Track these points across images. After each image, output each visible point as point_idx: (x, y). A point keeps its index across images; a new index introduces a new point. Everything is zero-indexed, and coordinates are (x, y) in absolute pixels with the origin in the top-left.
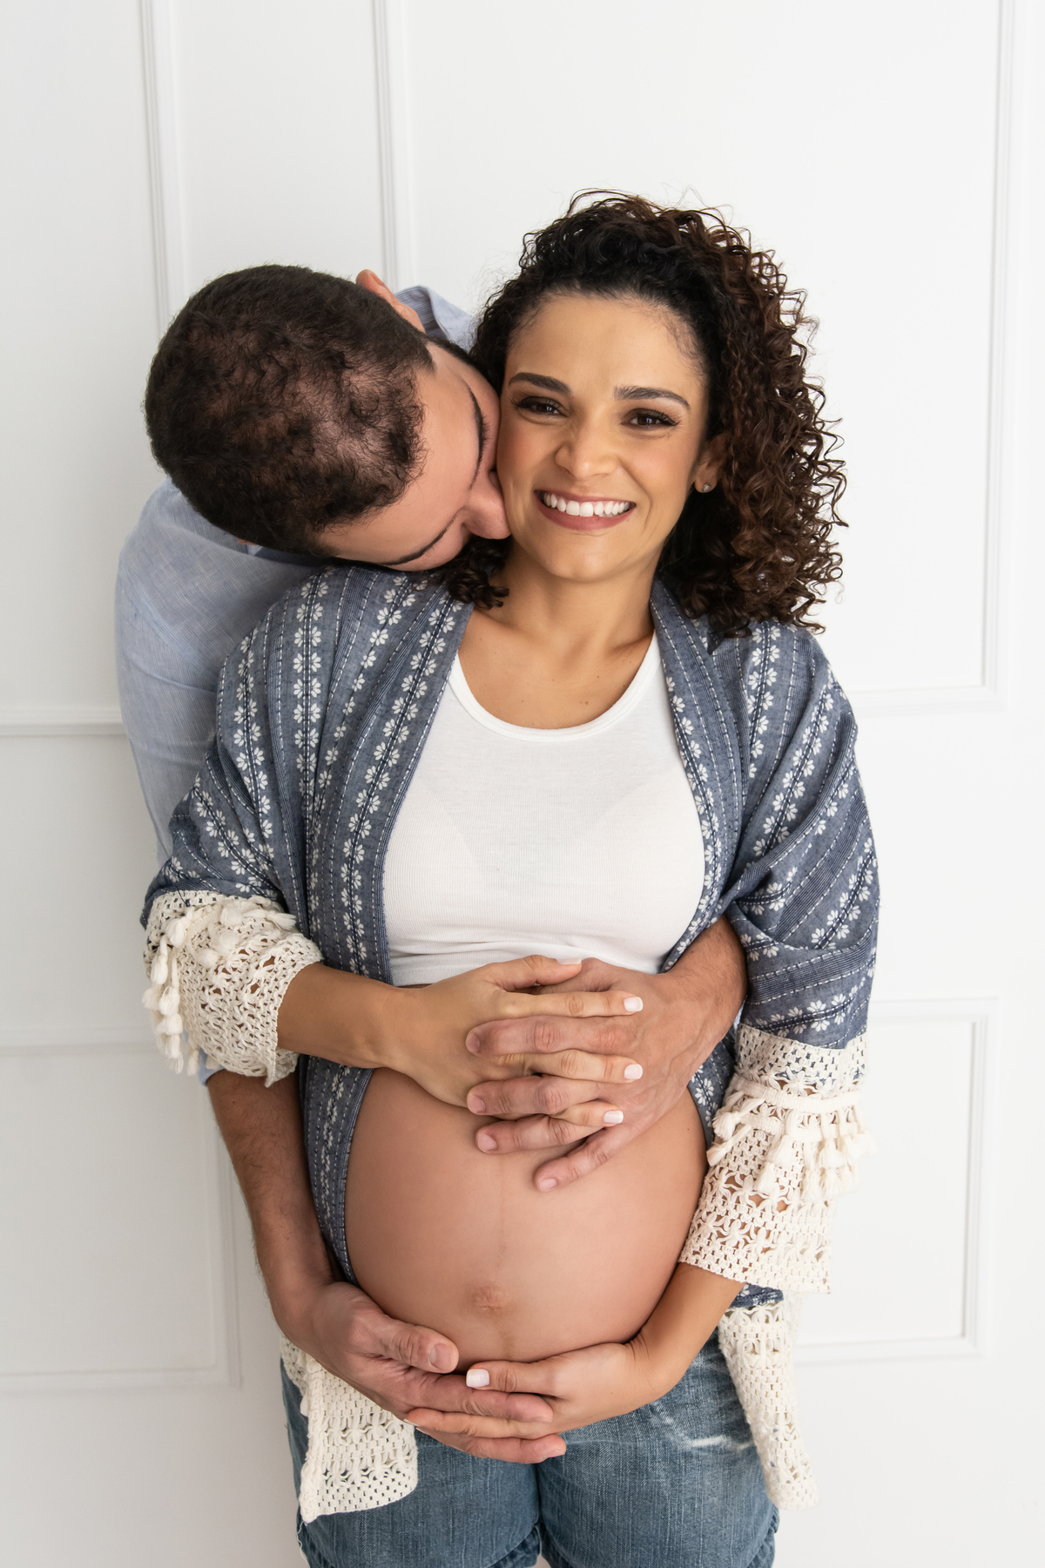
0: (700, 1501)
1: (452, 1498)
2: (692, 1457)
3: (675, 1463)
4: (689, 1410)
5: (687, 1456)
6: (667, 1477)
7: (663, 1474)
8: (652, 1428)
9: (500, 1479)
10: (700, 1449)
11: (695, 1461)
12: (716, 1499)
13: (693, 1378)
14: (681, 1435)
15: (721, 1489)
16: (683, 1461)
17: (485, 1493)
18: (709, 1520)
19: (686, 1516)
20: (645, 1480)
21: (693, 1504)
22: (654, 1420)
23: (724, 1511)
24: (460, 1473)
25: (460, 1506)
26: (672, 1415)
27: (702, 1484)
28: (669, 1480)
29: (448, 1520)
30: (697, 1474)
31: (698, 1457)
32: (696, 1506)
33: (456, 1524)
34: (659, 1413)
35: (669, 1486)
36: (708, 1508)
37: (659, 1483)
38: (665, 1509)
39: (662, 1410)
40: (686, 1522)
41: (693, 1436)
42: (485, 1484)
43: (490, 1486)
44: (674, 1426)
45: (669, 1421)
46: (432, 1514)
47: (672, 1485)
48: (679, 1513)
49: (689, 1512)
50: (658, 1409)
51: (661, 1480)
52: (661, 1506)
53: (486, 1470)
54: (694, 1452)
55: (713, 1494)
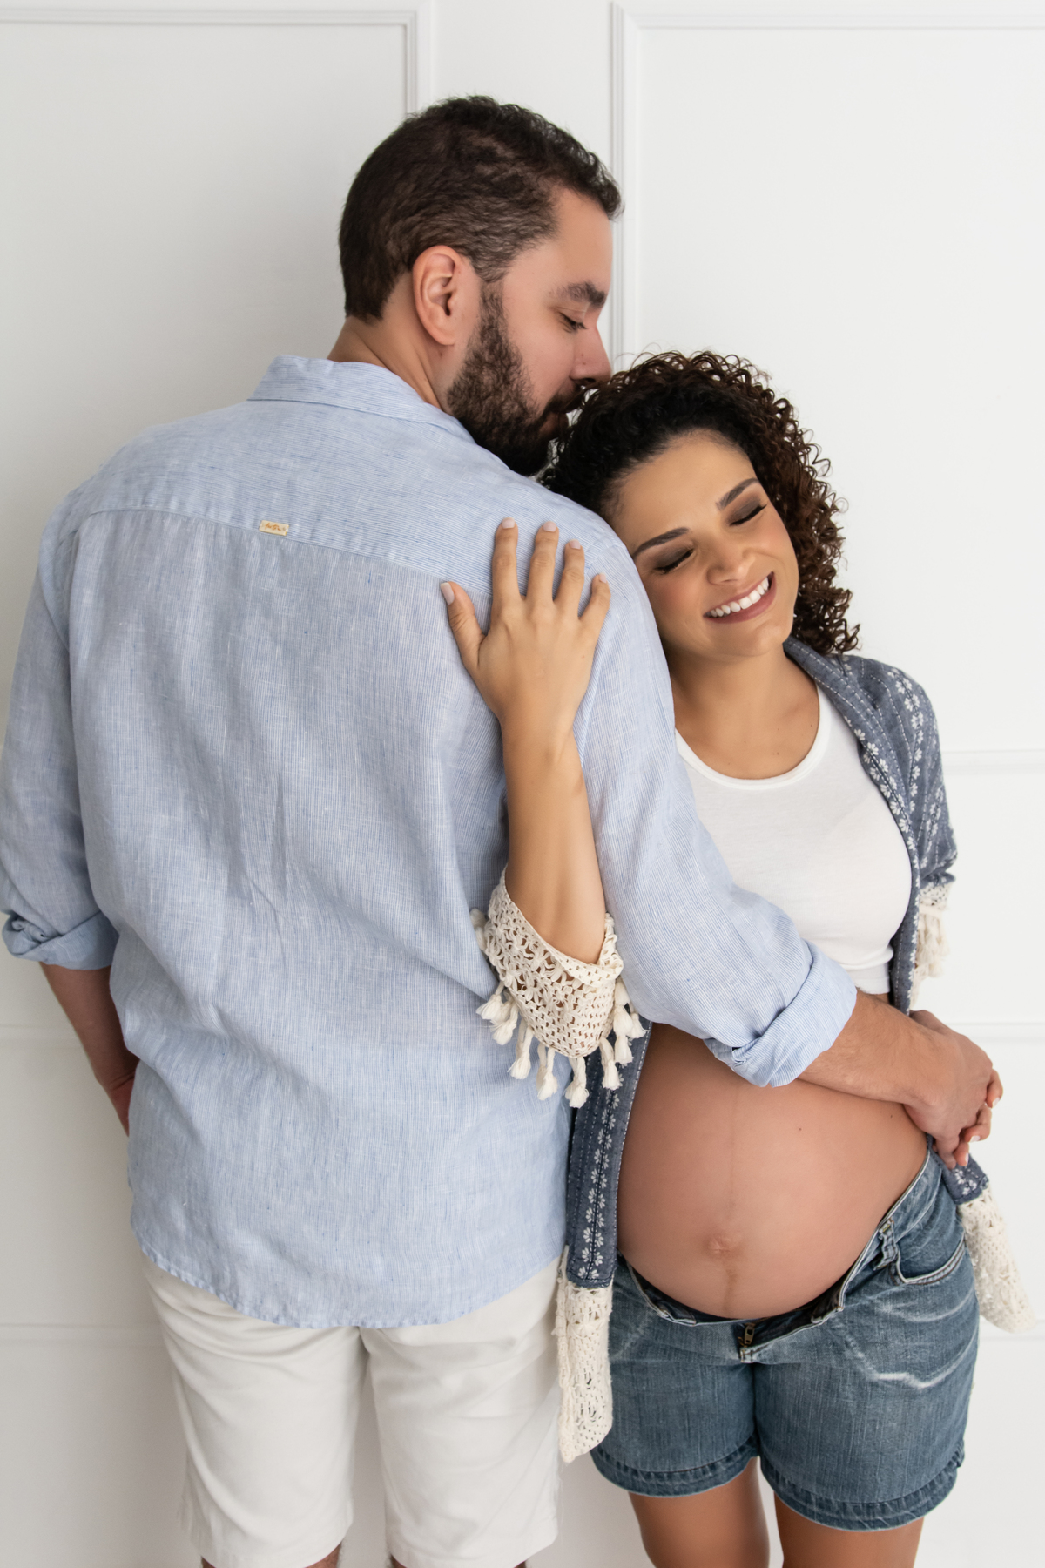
0: (881, 1423)
1: (686, 1403)
2: (877, 1386)
3: (863, 1389)
4: (878, 1348)
5: (874, 1385)
6: (854, 1400)
7: (851, 1396)
8: (845, 1360)
9: (726, 1391)
10: (886, 1382)
11: (880, 1390)
12: (895, 1424)
13: (883, 1321)
14: (871, 1368)
15: (900, 1417)
16: (869, 1388)
17: (714, 1401)
18: (888, 1441)
19: (868, 1434)
20: (835, 1399)
21: (874, 1427)
22: (848, 1353)
23: (901, 1436)
24: (691, 1384)
25: (694, 1410)
26: (863, 1350)
27: (884, 1410)
28: (856, 1402)
29: (684, 1420)
30: (881, 1402)
31: (883, 1388)
32: (877, 1428)
33: (691, 1425)
34: (852, 1348)
35: (855, 1407)
36: (887, 1430)
37: (847, 1403)
38: (850, 1425)
39: (855, 1346)
40: (867, 1439)
41: (880, 1370)
42: (713, 1395)
43: (719, 1397)
44: (864, 1361)
45: (860, 1355)
46: (670, 1414)
47: (858, 1406)
48: (862, 1431)
49: (871, 1431)
50: (852, 1344)
51: (848, 1401)
52: (847, 1422)
53: (713, 1383)
54: (880, 1384)
55: (893, 1420)
